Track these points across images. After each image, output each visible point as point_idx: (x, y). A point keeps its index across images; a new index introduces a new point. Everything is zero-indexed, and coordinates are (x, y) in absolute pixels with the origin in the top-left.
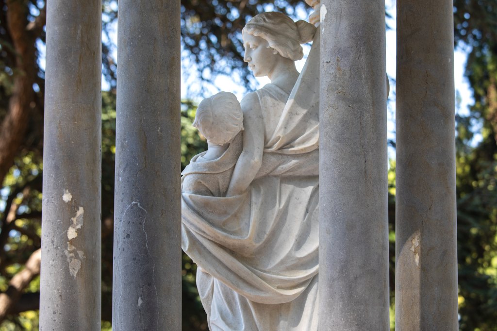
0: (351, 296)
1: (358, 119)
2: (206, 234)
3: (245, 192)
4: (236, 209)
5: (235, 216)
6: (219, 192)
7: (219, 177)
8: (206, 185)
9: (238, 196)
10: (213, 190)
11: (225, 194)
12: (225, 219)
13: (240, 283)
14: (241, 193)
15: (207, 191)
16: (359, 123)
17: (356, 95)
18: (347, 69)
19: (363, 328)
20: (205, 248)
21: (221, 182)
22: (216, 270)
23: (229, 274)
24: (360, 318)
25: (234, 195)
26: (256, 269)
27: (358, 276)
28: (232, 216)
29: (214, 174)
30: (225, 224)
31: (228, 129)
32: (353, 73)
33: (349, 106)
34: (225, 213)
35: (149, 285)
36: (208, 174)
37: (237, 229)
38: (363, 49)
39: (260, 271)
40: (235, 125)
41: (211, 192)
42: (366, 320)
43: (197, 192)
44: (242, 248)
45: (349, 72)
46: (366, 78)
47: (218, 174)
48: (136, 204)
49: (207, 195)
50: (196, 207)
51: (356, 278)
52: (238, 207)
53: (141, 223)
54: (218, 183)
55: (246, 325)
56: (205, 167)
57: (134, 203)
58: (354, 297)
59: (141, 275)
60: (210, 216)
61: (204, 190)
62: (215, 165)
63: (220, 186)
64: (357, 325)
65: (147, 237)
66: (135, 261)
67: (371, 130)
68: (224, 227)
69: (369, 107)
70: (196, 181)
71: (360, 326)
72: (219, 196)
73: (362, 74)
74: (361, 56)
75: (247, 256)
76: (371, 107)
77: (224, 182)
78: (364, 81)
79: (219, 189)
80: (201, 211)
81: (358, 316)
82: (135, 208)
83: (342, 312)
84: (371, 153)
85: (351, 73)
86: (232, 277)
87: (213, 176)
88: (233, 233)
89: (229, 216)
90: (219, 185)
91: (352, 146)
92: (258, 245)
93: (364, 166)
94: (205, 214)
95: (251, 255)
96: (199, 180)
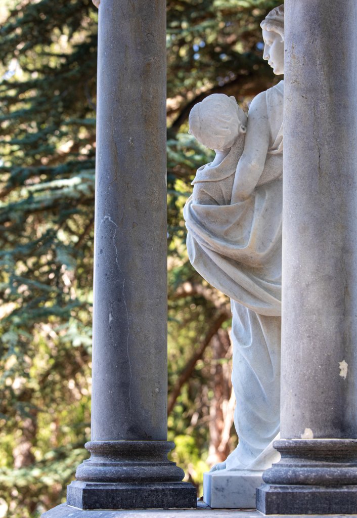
0: (302, 305)
1: (311, 110)
2: (210, 245)
3: (248, 198)
4: (238, 217)
5: (238, 224)
6: (224, 201)
7: (221, 185)
8: (209, 194)
9: (239, 203)
10: (217, 198)
11: (229, 202)
12: (226, 228)
13: (244, 295)
14: (243, 199)
15: (211, 200)
16: (313, 114)
17: (310, 84)
18: (301, 56)
19: (314, 340)
20: (211, 260)
21: (223, 189)
22: (219, 283)
23: (233, 286)
24: (312, 329)
25: (236, 202)
26: (262, 279)
27: (310, 283)
28: (234, 224)
29: (215, 182)
30: (226, 233)
31: (217, 133)
32: (307, 60)
33: (303, 97)
34: (227, 222)
35: (119, 300)
36: (210, 182)
37: (239, 238)
38: (318, 31)
39: (267, 281)
40: (224, 128)
41: (215, 200)
42: (318, 331)
43: (201, 202)
44: (246, 258)
45: (303, 58)
46: (321, 64)
47: (219, 181)
48: (108, 218)
49: (211, 204)
50: (199, 218)
51: (308, 286)
52: (240, 215)
53: (111, 238)
54: (222, 191)
55: (254, 339)
56: (207, 175)
57: (106, 217)
58: (306, 306)
59: (112, 291)
60: (212, 226)
61: (208, 199)
62: (215, 172)
63: (224, 194)
64: (309, 337)
65: (117, 251)
66: (107, 277)
67: (328, 120)
68: (226, 237)
69: (324, 96)
70: (200, 190)
71: (311, 338)
72: (224, 204)
73: (317, 59)
74: (316, 39)
75: (254, 266)
76: (328, 95)
77: (227, 189)
78: (318, 67)
79: (223, 197)
80: (203, 221)
81: (309, 327)
82: (107, 222)
83: (294, 323)
84: (326, 147)
85: (305, 60)
86: (236, 289)
87: (215, 184)
88: (235, 243)
89: (231, 225)
90: (222, 193)
91: (305, 140)
92: (263, 254)
93: (318, 161)
94: (208, 225)
95: (260, 265)
96: (202, 190)
